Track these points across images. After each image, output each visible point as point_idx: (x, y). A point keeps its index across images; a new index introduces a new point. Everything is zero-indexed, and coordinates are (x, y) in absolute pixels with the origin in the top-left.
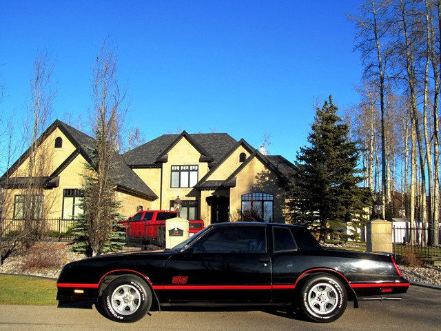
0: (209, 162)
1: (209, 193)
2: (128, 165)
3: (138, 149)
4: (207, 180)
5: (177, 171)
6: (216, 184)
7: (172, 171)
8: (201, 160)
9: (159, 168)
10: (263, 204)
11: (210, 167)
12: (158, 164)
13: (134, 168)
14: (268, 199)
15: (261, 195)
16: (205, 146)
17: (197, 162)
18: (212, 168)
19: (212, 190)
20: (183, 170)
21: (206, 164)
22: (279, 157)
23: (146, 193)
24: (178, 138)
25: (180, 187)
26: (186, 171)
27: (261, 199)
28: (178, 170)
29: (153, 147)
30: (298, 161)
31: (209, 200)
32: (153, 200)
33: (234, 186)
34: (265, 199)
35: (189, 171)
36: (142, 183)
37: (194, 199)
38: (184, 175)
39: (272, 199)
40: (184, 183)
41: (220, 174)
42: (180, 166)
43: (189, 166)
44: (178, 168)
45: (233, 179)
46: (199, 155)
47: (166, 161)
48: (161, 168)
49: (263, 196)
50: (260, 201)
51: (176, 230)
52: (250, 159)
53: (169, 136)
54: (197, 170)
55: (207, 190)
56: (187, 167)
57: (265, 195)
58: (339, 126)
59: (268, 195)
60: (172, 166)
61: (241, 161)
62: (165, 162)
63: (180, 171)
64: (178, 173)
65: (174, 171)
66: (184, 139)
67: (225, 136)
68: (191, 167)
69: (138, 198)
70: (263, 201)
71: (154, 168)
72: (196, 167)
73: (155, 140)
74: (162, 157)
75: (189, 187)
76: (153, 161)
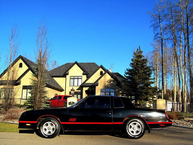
0: (86, 75)
1: (87, 89)
2: (51, 76)
3: (56, 69)
4: (86, 83)
5: (72, 79)
6: (90, 84)
7: (70, 79)
8: (83, 74)
9: (65, 77)
10: (110, 94)
11: (87, 77)
13: (54, 77)
15: (109, 89)
16: (85, 68)
17: (81, 75)
18: (88, 78)
20: (75, 79)
22: (117, 73)
23: (59, 88)
24: (73, 65)
25: (74, 86)
26: (77, 79)
27: (109, 91)
29: (62, 68)
30: (126, 75)
31: (86, 91)
32: (62, 91)
33: (97, 85)
35: (78, 79)
36: (57, 84)
37: (80, 91)
38: (76, 81)
39: (114, 91)
40: (76, 84)
41: (92, 80)
42: (74, 77)
44: (73, 78)
45: (97, 83)
46: (82, 72)
47: (68, 74)
49: (110, 90)
51: (72, 102)
52: (105, 74)
53: (69, 63)
54: (82, 79)
55: (85, 87)
56: (77, 77)
57: (111, 89)
58: (143, 60)
59: (112, 90)
60: (70, 76)
61: (100, 75)
63: (74, 79)
64: (73, 80)
65: (71, 79)
66: (76, 65)
67: (94, 64)
68: (79, 77)
69: (55, 90)
70: (110, 92)
71: (63, 77)
72: (81, 77)
73: (63, 65)
74: (66, 73)
75: (78, 86)
76: (62, 74)
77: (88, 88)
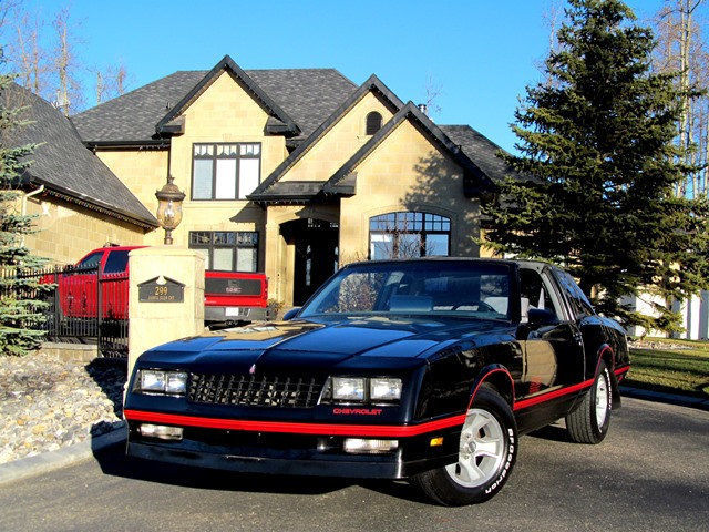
0: (288, 134)
1: (291, 213)
2: (84, 143)
3: (112, 105)
4: (282, 180)
5: (206, 157)
6: (306, 190)
7: (195, 157)
8: (270, 131)
9: (162, 149)
10: (424, 239)
11: (290, 149)
12: (161, 140)
13: (99, 150)
14: (437, 227)
15: (419, 216)
16: (280, 99)
17: (259, 135)
18: (295, 152)
19: (294, 204)
20: (223, 156)
21: (282, 140)
23: (130, 211)
24: (209, 78)
25: (214, 198)
26: (231, 157)
27: (419, 227)
28: (210, 154)
29: (149, 101)
30: (520, 126)
31: (287, 230)
32: (146, 231)
33: (350, 193)
34: (428, 227)
35: (237, 157)
36: (120, 188)
37: (251, 227)
38: (226, 168)
39: (446, 227)
40: (225, 188)
41: (316, 166)
42: (215, 145)
43: (238, 144)
44: (211, 150)
45: (350, 177)
46: (262, 117)
47: (178, 132)
48: (169, 149)
49: (424, 221)
50: (416, 232)
52: (392, 125)
54: (259, 157)
55: (281, 204)
56: (234, 149)
57: (428, 217)
58: (628, 33)
59: (437, 218)
60: (194, 144)
61: (368, 133)
62: (179, 135)
63: (215, 158)
64: (210, 162)
65: (199, 157)
66: (225, 76)
67: (329, 74)
68: (243, 148)
69: (106, 224)
70: (424, 233)
71: (150, 149)
72: (257, 148)
73: (155, 84)
74: (171, 123)
75: (237, 198)
76: (147, 134)
77: (298, 208)
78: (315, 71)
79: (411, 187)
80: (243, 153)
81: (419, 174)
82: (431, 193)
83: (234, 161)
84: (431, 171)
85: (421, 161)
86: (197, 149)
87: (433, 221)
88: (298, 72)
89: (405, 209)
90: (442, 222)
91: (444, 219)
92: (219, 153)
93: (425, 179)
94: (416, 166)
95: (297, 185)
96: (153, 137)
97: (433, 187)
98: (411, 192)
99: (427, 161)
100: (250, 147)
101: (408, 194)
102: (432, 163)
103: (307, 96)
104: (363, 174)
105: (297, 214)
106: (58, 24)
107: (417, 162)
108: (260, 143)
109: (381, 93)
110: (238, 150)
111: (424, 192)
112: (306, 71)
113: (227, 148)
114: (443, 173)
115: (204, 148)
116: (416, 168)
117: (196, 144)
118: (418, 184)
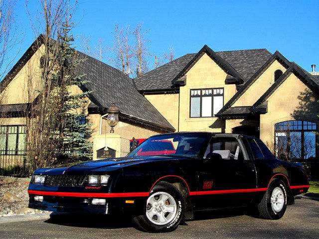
0: (236, 83)
1: (237, 123)
2: (138, 91)
3: (154, 72)
4: (233, 106)
5: (197, 96)
6: (244, 111)
7: (191, 96)
8: (228, 82)
9: (176, 93)
10: (303, 135)
12: (175, 88)
13: (146, 94)
14: (310, 128)
15: (300, 122)
17: (223, 84)
18: (240, 91)
19: (239, 118)
20: (205, 95)
21: (234, 86)
24: (196, 57)
25: (201, 116)
26: (209, 95)
27: (300, 128)
28: (199, 95)
33: (264, 111)
34: (305, 128)
35: (212, 95)
37: (219, 130)
38: (207, 101)
39: (314, 128)
40: (207, 112)
41: (249, 98)
42: (201, 90)
43: (212, 89)
44: (199, 93)
45: (264, 103)
46: (224, 75)
47: (183, 84)
48: (179, 93)
49: (303, 125)
50: (298, 131)
51: (106, 149)
54: (223, 95)
55: (232, 118)
57: (305, 123)
59: (310, 123)
60: (191, 90)
61: (276, 80)
62: (183, 86)
63: (201, 96)
64: (199, 98)
65: (194, 96)
66: (205, 55)
67: (263, 51)
68: (215, 91)
70: (303, 131)
71: (170, 93)
72: (222, 90)
74: (179, 80)
75: (212, 116)
76: (169, 85)
77: (241, 120)
78: (255, 50)
79: (297, 107)
80: (215, 93)
81: (300, 101)
82: (307, 110)
83: (211, 98)
84: (306, 99)
85: (301, 94)
86: (192, 92)
87: (308, 125)
88: (247, 51)
89: (293, 119)
90: (312, 125)
91: (313, 124)
92: (203, 94)
93: (303, 103)
94: (299, 96)
95: (240, 109)
96: (171, 87)
97: (307, 107)
98: (296, 109)
99: (304, 94)
100: (218, 90)
101: (295, 111)
102: (307, 95)
103: (250, 64)
104: (271, 102)
105: (241, 123)
106: (136, 33)
107: (299, 94)
108: (223, 88)
109: (281, 60)
110: (213, 92)
111: (303, 110)
112: (251, 50)
113: (207, 91)
114: (312, 99)
115: (196, 92)
116: (299, 98)
117: (192, 90)
118: (300, 106)
